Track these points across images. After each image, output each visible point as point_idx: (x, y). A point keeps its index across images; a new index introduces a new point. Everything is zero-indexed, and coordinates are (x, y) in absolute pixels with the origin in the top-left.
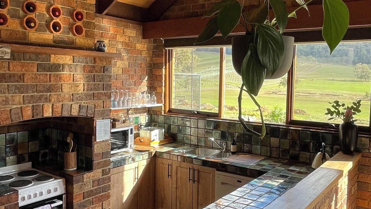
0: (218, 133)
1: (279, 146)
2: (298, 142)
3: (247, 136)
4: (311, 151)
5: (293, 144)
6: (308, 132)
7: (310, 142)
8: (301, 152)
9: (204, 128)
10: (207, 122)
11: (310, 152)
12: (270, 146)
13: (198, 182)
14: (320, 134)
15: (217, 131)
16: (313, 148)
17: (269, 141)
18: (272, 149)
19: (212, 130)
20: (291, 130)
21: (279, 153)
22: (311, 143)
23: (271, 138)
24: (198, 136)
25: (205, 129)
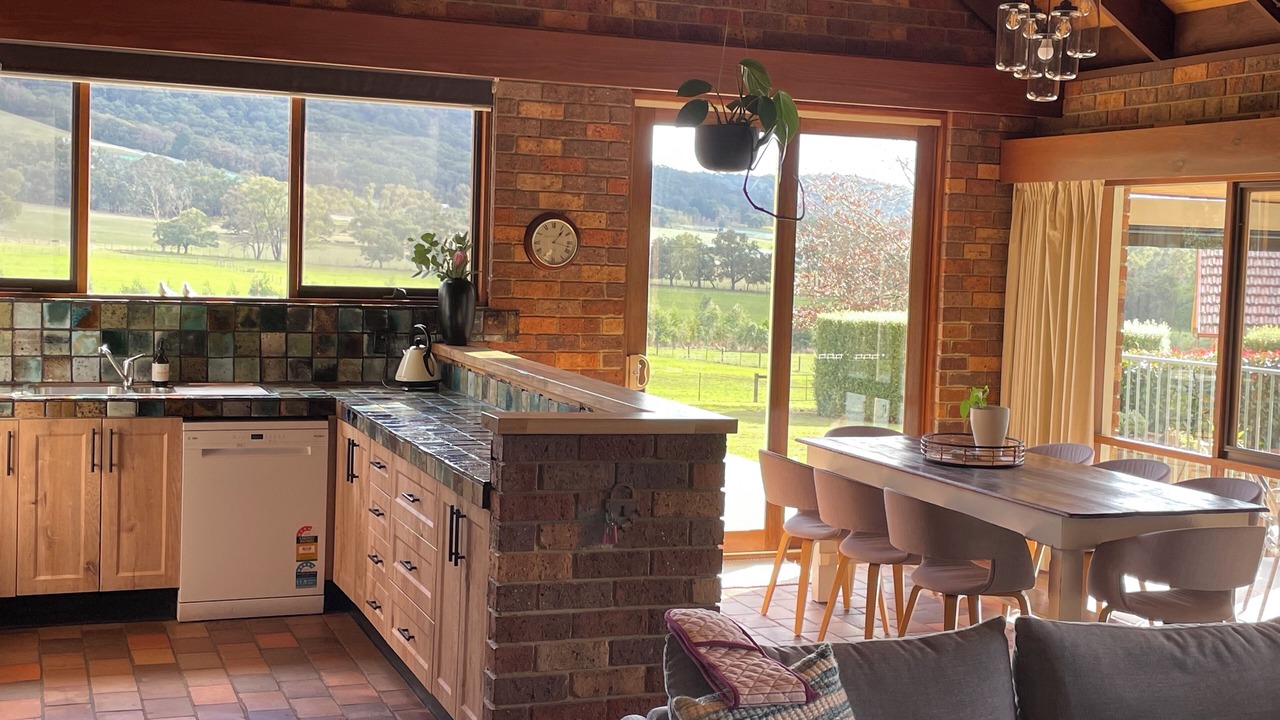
0: (92, 336)
1: (286, 353)
2: (335, 337)
3: (191, 337)
4: (366, 355)
5: (321, 341)
6: (358, 310)
7: (363, 333)
8: (342, 361)
9: (40, 327)
10: (49, 307)
11: (363, 358)
12: (260, 357)
13: (121, 466)
14: (385, 313)
15: (88, 333)
16: (368, 346)
17: (258, 342)
18: (267, 361)
19: (71, 330)
20: (315, 309)
21: (284, 371)
22: (365, 336)
23: (263, 335)
24: (13, 357)
25: (43, 328)
